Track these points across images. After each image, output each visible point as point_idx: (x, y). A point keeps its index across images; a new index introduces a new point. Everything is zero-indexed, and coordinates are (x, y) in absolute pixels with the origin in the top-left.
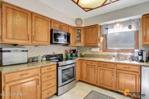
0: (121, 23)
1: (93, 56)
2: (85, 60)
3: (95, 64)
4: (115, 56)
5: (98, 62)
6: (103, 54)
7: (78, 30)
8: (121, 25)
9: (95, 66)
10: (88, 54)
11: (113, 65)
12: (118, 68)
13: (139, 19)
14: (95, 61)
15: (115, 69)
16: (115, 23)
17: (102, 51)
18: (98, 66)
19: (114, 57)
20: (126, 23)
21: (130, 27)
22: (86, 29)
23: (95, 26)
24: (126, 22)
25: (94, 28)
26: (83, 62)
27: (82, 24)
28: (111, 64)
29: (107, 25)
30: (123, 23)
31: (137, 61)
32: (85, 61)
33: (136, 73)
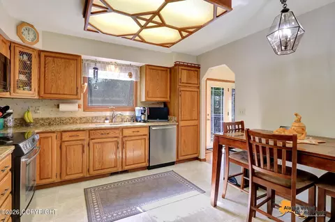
0: (117, 65)
1: (61, 121)
2: (54, 132)
3: (82, 136)
4: (108, 118)
6: (84, 116)
7: (22, 53)
8: (117, 69)
9: (84, 140)
10: (42, 119)
11: (117, 131)
12: (124, 135)
13: (138, 67)
14: (83, 130)
15: (121, 137)
16: (108, 64)
17: (82, 109)
18: (91, 137)
19: (106, 119)
20: (124, 68)
21: (130, 75)
22: (45, 56)
24: (123, 65)
25: (71, 61)
26: (48, 137)
27: (38, 41)
28: (115, 131)
29: (95, 62)
30: (121, 67)
31: (140, 122)
32: (55, 134)
33: (144, 137)
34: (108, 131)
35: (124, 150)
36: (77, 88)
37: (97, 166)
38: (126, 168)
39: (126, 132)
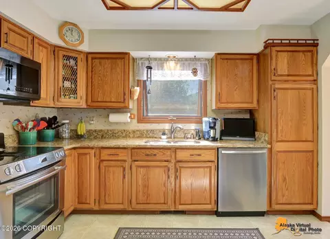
0: (178, 60)
2: (92, 148)
4: (166, 132)
5: (134, 148)
6: (137, 128)
7: (68, 58)
8: (179, 65)
9: (125, 161)
10: (95, 131)
11: (168, 153)
12: (178, 159)
14: (124, 148)
15: (173, 161)
16: (167, 59)
18: (134, 158)
19: (164, 134)
20: (187, 63)
21: (195, 72)
22: (92, 59)
23: (123, 56)
24: (186, 59)
25: (119, 61)
27: (82, 42)
28: (165, 151)
29: (149, 59)
30: (183, 62)
31: (208, 139)
32: (93, 151)
33: (210, 164)
34: (156, 151)
35: (178, 181)
36: (125, 94)
37: (142, 198)
38: (181, 208)
39: (181, 155)
